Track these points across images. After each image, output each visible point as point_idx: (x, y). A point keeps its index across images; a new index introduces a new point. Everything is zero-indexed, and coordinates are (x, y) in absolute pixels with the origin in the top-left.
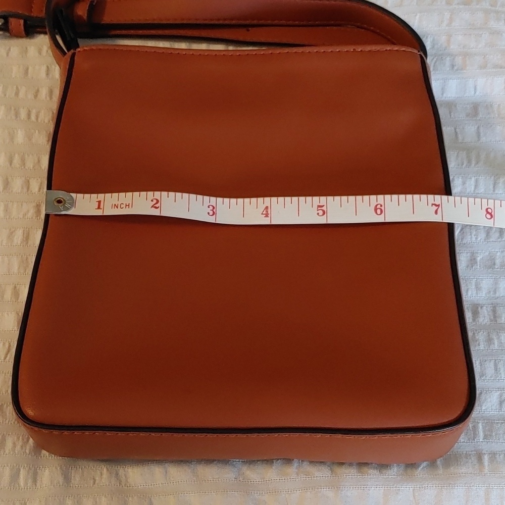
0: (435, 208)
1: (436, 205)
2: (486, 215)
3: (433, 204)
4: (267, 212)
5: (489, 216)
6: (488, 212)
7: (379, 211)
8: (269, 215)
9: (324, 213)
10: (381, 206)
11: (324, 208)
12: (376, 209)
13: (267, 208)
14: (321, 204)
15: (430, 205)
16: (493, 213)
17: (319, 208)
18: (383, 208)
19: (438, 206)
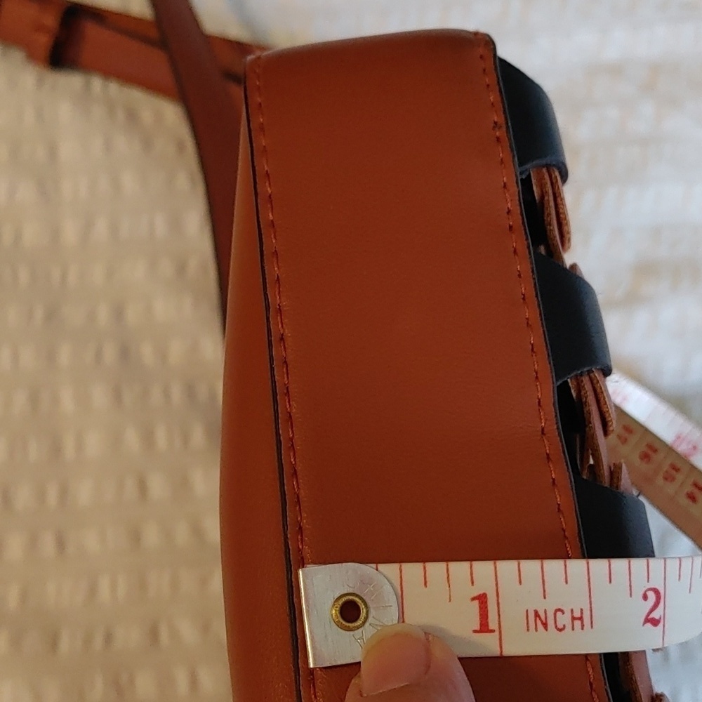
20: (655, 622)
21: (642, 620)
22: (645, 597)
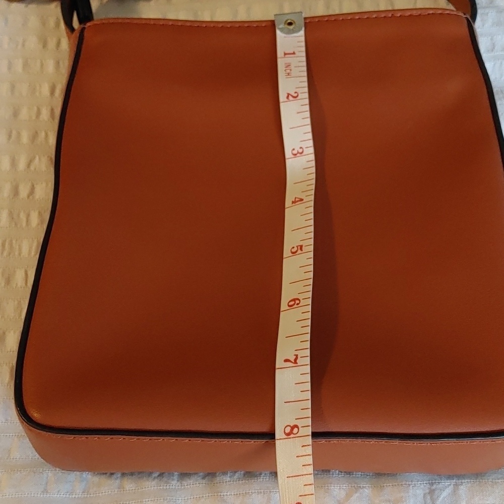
0: (292, 359)
1: (296, 360)
2: (289, 426)
3: (297, 356)
4: (298, 201)
5: (288, 430)
6: (293, 428)
7: (292, 303)
8: (294, 204)
9: (293, 253)
10: (298, 304)
11: (299, 251)
12: (294, 300)
13: (302, 200)
14: (303, 248)
15: (296, 353)
16: (292, 436)
17: (299, 247)
18: (295, 306)
19: (295, 362)
20: (288, 97)
21: (289, 92)
22: (296, 92)
